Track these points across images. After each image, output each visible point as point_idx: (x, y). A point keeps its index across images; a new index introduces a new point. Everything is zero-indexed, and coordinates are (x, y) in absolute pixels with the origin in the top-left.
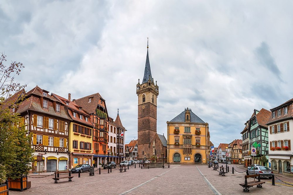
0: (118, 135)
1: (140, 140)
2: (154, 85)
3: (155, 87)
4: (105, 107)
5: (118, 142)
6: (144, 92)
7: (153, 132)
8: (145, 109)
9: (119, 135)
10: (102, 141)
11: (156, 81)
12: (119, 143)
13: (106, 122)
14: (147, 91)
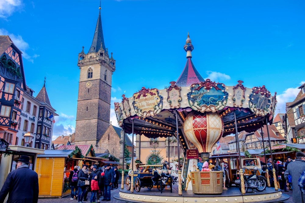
0: (40, 119)
1: (79, 134)
2: (108, 57)
3: (110, 60)
4: (19, 64)
5: (39, 132)
6: (92, 64)
7: (104, 122)
8: (91, 88)
9: (43, 120)
10: (4, 124)
11: (112, 53)
12: (41, 134)
13: (19, 92)
14: (97, 64)
